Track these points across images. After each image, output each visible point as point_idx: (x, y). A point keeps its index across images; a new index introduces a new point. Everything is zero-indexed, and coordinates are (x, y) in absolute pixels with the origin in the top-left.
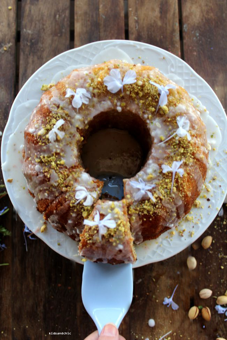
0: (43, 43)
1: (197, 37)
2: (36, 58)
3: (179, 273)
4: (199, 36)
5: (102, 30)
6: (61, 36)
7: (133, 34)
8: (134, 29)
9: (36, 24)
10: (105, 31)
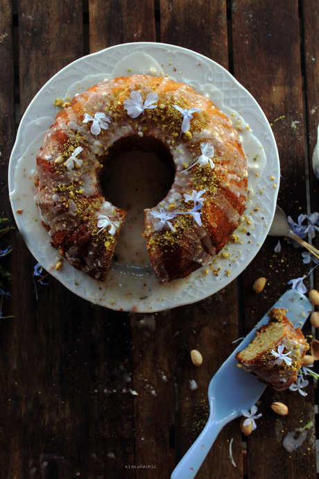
0: (48, 33)
1: (249, 20)
2: (40, 55)
3: (225, 323)
4: (252, 18)
5: (125, 13)
6: (71, 23)
7: (165, 17)
8: (167, 11)
9: (38, 7)
10: (128, 15)
